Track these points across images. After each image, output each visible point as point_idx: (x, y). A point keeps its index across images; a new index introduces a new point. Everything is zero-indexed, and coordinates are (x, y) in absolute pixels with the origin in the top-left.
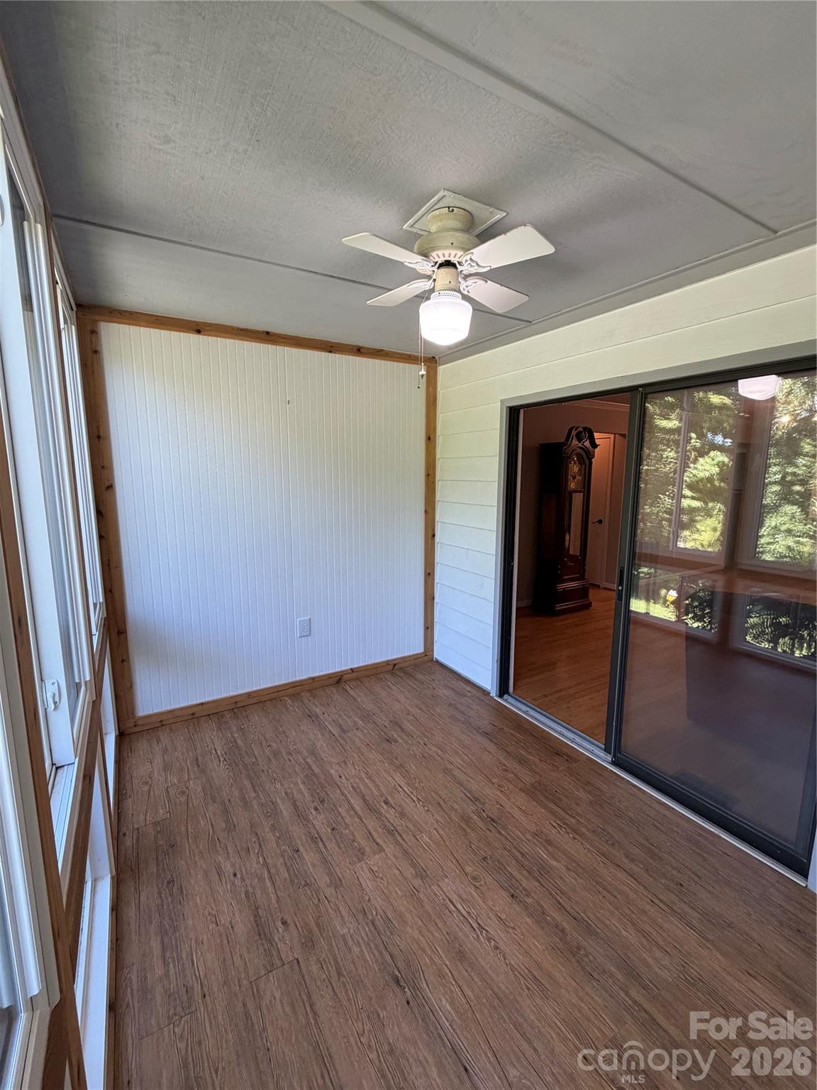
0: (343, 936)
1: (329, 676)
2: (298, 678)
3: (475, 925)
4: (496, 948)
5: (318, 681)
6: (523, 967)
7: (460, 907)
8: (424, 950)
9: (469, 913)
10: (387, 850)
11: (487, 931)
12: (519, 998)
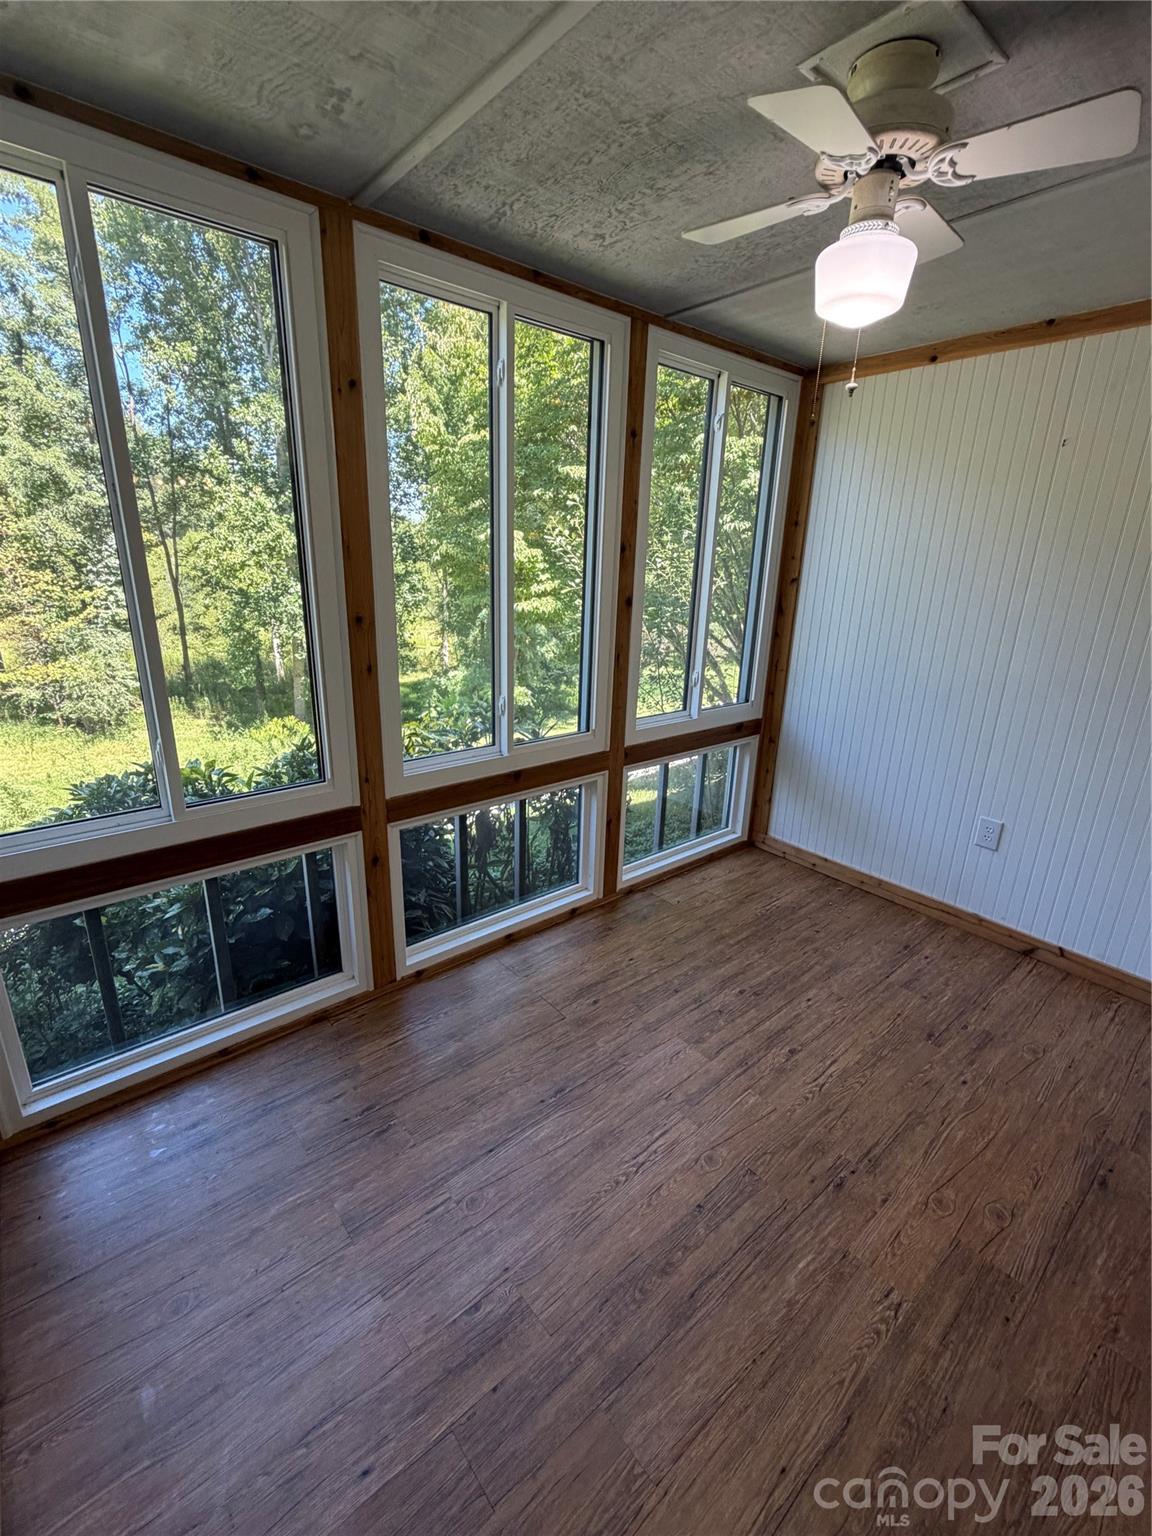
0: (594, 1044)
1: (1011, 934)
2: (961, 905)
3: (641, 1159)
4: (617, 1183)
5: (987, 928)
6: (600, 1210)
7: (660, 1142)
8: (596, 1109)
9: (655, 1152)
10: (714, 1062)
11: (637, 1172)
12: (562, 1203)
